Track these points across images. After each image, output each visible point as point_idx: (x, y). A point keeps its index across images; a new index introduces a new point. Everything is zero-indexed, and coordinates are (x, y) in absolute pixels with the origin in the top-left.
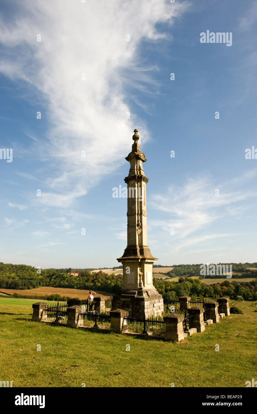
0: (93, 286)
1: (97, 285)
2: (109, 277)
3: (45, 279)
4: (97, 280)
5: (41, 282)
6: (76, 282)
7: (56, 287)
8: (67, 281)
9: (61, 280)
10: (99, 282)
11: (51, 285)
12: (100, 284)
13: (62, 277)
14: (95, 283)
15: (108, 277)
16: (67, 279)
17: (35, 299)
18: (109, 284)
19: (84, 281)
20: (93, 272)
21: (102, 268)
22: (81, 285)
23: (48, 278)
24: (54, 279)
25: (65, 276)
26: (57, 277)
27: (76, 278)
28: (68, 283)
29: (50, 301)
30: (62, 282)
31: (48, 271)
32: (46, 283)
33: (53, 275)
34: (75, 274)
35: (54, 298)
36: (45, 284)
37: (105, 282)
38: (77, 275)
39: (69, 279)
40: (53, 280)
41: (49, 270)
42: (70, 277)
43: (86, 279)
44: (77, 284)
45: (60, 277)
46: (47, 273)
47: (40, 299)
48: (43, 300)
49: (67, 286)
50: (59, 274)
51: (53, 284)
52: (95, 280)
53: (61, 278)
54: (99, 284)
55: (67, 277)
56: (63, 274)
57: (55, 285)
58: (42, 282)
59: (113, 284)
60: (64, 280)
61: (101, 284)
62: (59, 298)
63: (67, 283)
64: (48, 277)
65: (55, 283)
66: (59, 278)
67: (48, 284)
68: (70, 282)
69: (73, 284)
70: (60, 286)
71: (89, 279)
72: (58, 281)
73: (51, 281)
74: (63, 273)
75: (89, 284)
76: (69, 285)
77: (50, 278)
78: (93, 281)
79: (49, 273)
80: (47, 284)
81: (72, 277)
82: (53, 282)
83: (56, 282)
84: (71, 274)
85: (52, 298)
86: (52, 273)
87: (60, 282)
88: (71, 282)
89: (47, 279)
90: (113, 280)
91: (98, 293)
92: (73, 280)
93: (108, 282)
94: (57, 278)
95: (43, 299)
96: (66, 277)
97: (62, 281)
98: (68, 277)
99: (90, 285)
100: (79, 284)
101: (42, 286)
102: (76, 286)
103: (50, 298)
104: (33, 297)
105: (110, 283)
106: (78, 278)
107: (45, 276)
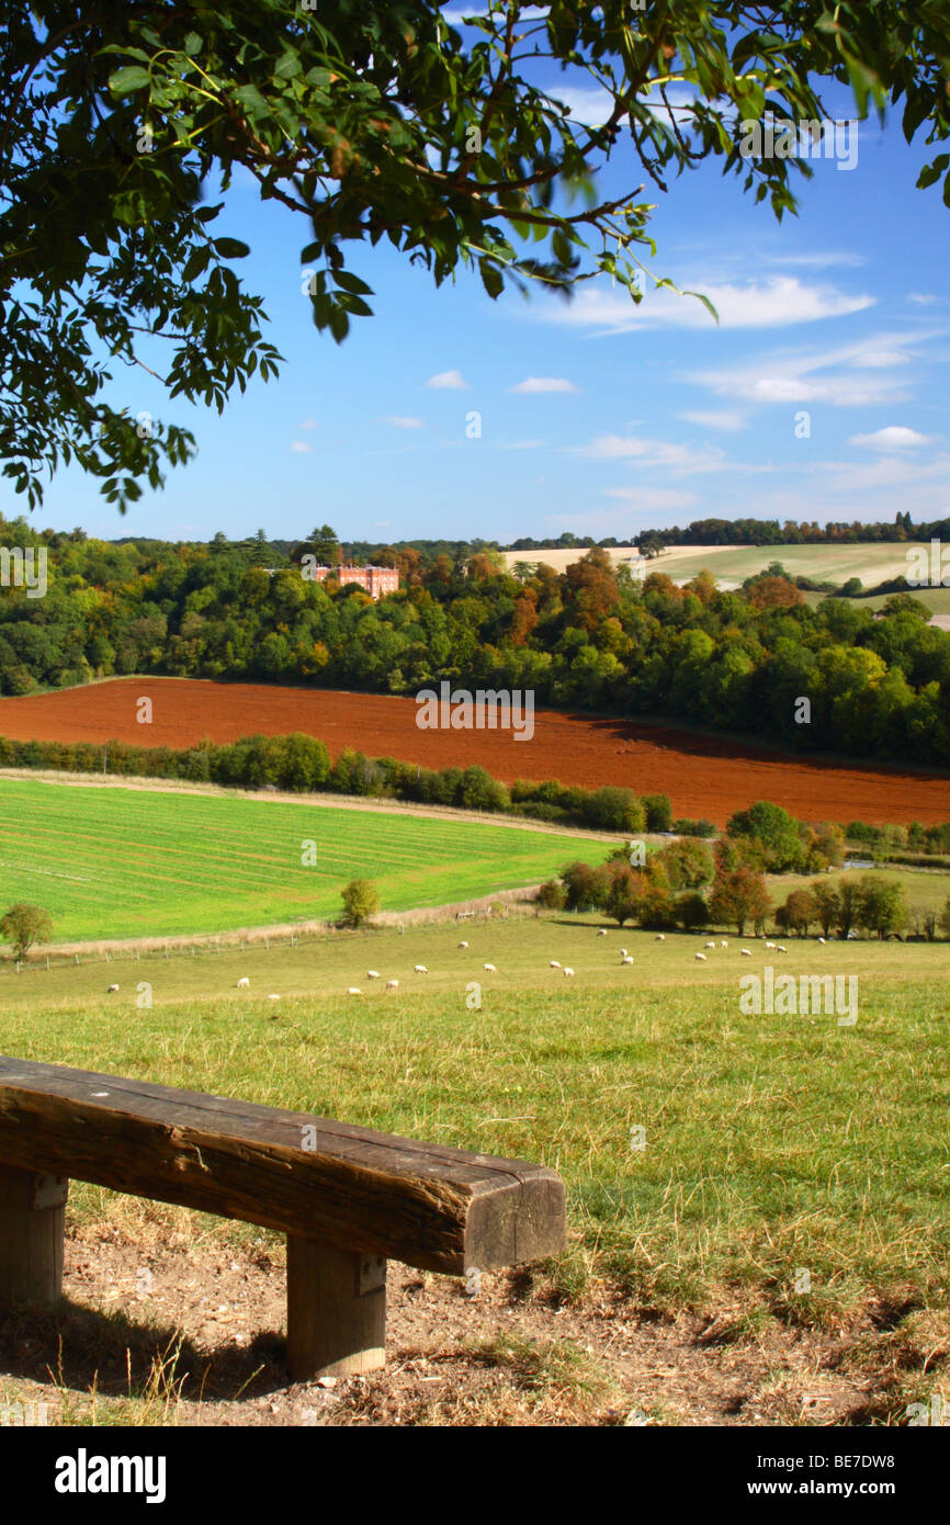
0: (559, 672)
1: (589, 671)
2: (687, 603)
3: (125, 612)
4: (577, 626)
5: (103, 642)
6: (400, 641)
7: (231, 676)
8: (318, 634)
9: (270, 623)
10: (600, 641)
11: (183, 660)
12: (613, 663)
13: (272, 596)
14: (572, 652)
15: (678, 601)
16: (314, 617)
17: (112, 769)
18: (706, 665)
19: (470, 633)
20: (521, 566)
21: (539, 538)
22: (448, 665)
23: (152, 606)
24: (202, 612)
25: (292, 594)
26: (226, 597)
27: (388, 608)
28: (333, 652)
29: (241, 792)
30: (277, 642)
31: (141, 549)
32: (141, 647)
33: (194, 581)
34: (370, 574)
35: (273, 765)
36: (131, 657)
37: (654, 639)
38: (386, 582)
39: (333, 618)
40: (193, 622)
41: (147, 544)
42: (334, 598)
43: (483, 618)
44: (415, 655)
45: (253, 602)
46: (142, 571)
47: (150, 774)
48: (181, 783)
49: (321, 670)
50: (241, 573)
51: (205, 657)
52: (569, 631)
53: (267, 611)
54: (612, 658)
55: (311, 602)
56: (274, 580)
57: (218, 666)
58: (110, 637)
59: (744, 665)
60: (293, 623)
61: (621, 659)
62: (318, 768)
63: (321, 653)
64: (150, 595)
65: (216, 649)
66: (245, 605)
67: (156, 652)
68: (351, 639)
69: (374, 659)
70: (260, 672)
71: (508, 620)
72: (241, 632)
73: (185, 627)
74: (271, 572)
75: (513, 659)
76: (336, 660)
77: (171, 604)
78: (547, 635)
79: (161, 568)
80: (150, 658)
81: (353, 600)
82: (202, 644)
83: (228, 637)
84: (344, 580)
85: (255, 766)
86: (182, 567)
87: (259, 638)
88: (358, 645)
89: (144, 614)
90: (733, 631)
91: (625, 736)
92: (372, 623)
93: (688, 647)
94: (233, 609)
95: (182, 776)
96: (302, 597)
97: (279, 633)
98: (322, 597)
99: (528, 668)
100: (425, 656)
101: (110, 668)
102: (398, 673)
103: (238, 767)
104: (91, 759)
105: (718, 656)
106: (412, 609)
107: (131, 588)
